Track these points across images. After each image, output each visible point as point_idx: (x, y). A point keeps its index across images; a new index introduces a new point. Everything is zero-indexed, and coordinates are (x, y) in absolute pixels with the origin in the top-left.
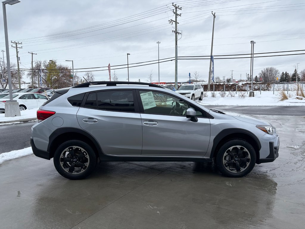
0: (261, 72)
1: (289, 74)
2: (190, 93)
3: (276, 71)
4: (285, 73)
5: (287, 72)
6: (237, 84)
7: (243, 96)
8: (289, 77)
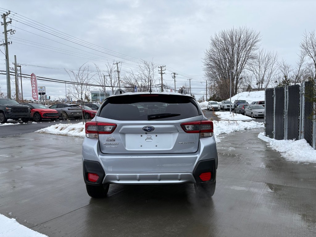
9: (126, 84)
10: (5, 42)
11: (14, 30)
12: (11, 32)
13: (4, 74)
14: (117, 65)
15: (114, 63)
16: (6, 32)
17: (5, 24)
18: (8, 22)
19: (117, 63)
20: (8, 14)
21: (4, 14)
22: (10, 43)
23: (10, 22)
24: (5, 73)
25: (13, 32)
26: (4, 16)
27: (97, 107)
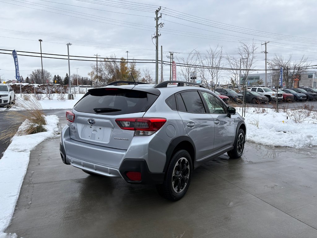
0: (32, 73)
1: (61, 78)
2: (7, 95)
3: (48, 74)
4: (57, 76)
5: (59, 76)
6: (32, 86)
7: (62, 99)
8: (62, 80)
9: (275, 66)
10: (156, 35)
11: (163, 24)
12: (161, 26)
13: (154, 63)
14: (266, 45)
15: (263, 44)
16: (157, 26)
17: (157, 19)
18: (159, 17)
19: (266, 44)
20: (160, 9)
21: (157, 10)
22: (160, 35)
23: (161, 17)
24: (155, 61)
25: (162, 25)
26: (157, 11)
27: (226, 93)
